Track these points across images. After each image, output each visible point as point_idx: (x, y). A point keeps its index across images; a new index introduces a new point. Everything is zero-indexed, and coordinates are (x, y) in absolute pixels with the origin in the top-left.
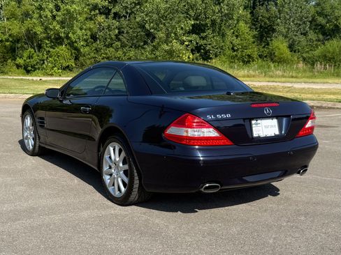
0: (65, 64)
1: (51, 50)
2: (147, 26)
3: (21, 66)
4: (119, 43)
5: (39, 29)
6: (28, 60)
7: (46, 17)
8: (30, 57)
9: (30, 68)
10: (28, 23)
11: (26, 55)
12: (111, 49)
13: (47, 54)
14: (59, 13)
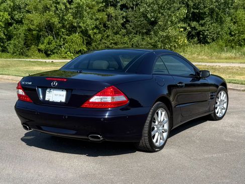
0: (78, 49)
1: (67, 37)
2: (149, 16)
3: (42, 51)
4: (124, 31)
5: (56, 20)
6: (48, 46)
7: (61, 10)
8: (49, 43)
9: (49, 52)
10: (47, 15)
11: (46, 41)
12: (118, 36)
13: (64, 40)
14: (72, 6)
